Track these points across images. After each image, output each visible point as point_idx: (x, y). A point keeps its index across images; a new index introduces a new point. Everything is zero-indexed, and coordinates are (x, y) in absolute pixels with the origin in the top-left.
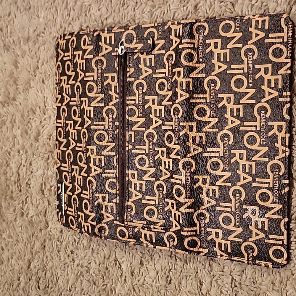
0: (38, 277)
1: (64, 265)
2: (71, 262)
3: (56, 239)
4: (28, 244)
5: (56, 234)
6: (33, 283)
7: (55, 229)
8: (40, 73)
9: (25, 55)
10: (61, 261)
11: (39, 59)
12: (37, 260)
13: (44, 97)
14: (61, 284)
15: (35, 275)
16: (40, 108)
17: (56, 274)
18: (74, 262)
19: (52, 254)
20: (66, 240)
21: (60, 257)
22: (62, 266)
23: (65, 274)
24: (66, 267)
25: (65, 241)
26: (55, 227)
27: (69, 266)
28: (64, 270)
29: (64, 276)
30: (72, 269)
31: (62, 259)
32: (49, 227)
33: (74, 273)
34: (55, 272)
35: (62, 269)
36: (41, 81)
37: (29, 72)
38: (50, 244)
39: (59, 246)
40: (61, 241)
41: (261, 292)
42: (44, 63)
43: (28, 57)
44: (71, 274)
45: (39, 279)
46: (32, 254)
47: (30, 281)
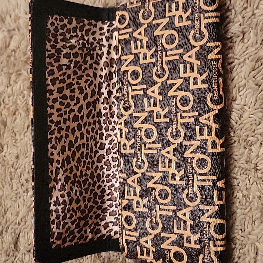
1: (16, 195)
2: (24, 192)
3: (10, 165)
5: (11, 160)
7: (10, 154)
10: (13, 191)
13: (18, 4)
14: (10, 216)
16: (10, 16)
17: (5, 205)
18: (27, 193)
19: (3, 181)
20: (21, 168)
21: (12, 186)
22: (13, 196)
23: (16, 205)
24: (18, 198)
26: (10, 152)
27: (22, 197)
28: (15, 201)
29: (14, 208)
30: (24, 200)
31: (15, 188)
32: (4, 152)
33: (26, 205)
34: (4, 202)
35: (12, 200)
38: (3, 171)
39: (13, 174)
40: (16, 168)
41: (249, 242)
44: (22, 206)
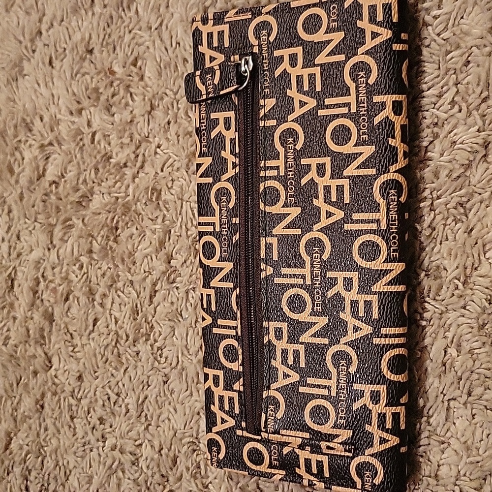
0: (27, 467)
4: (6, 401)
6: (14, 479)
8: (45, 45)
9: (12, 6)
11: (44, 15)
12: (26, 435)
15: (20, 464)
25: (86, 397)
36: (47, 61)
37: (20, 42)
42: (55, 24)
43: (19, 9)
45: (27, 473)
46: (15, 420)
47: (8, 474)
